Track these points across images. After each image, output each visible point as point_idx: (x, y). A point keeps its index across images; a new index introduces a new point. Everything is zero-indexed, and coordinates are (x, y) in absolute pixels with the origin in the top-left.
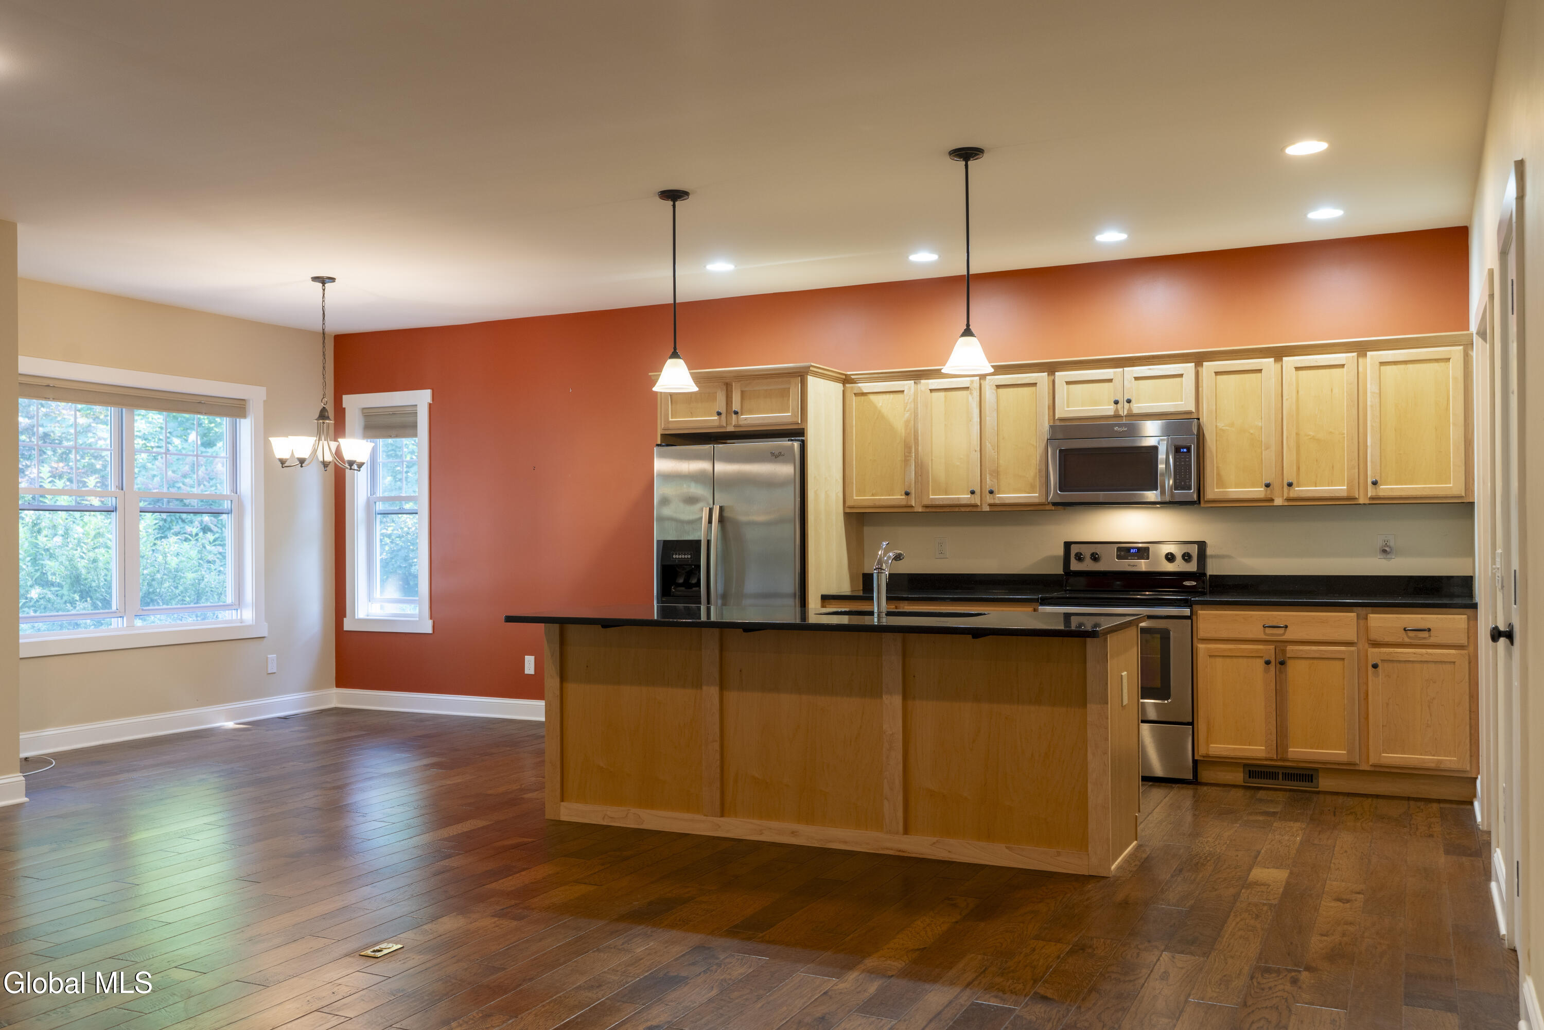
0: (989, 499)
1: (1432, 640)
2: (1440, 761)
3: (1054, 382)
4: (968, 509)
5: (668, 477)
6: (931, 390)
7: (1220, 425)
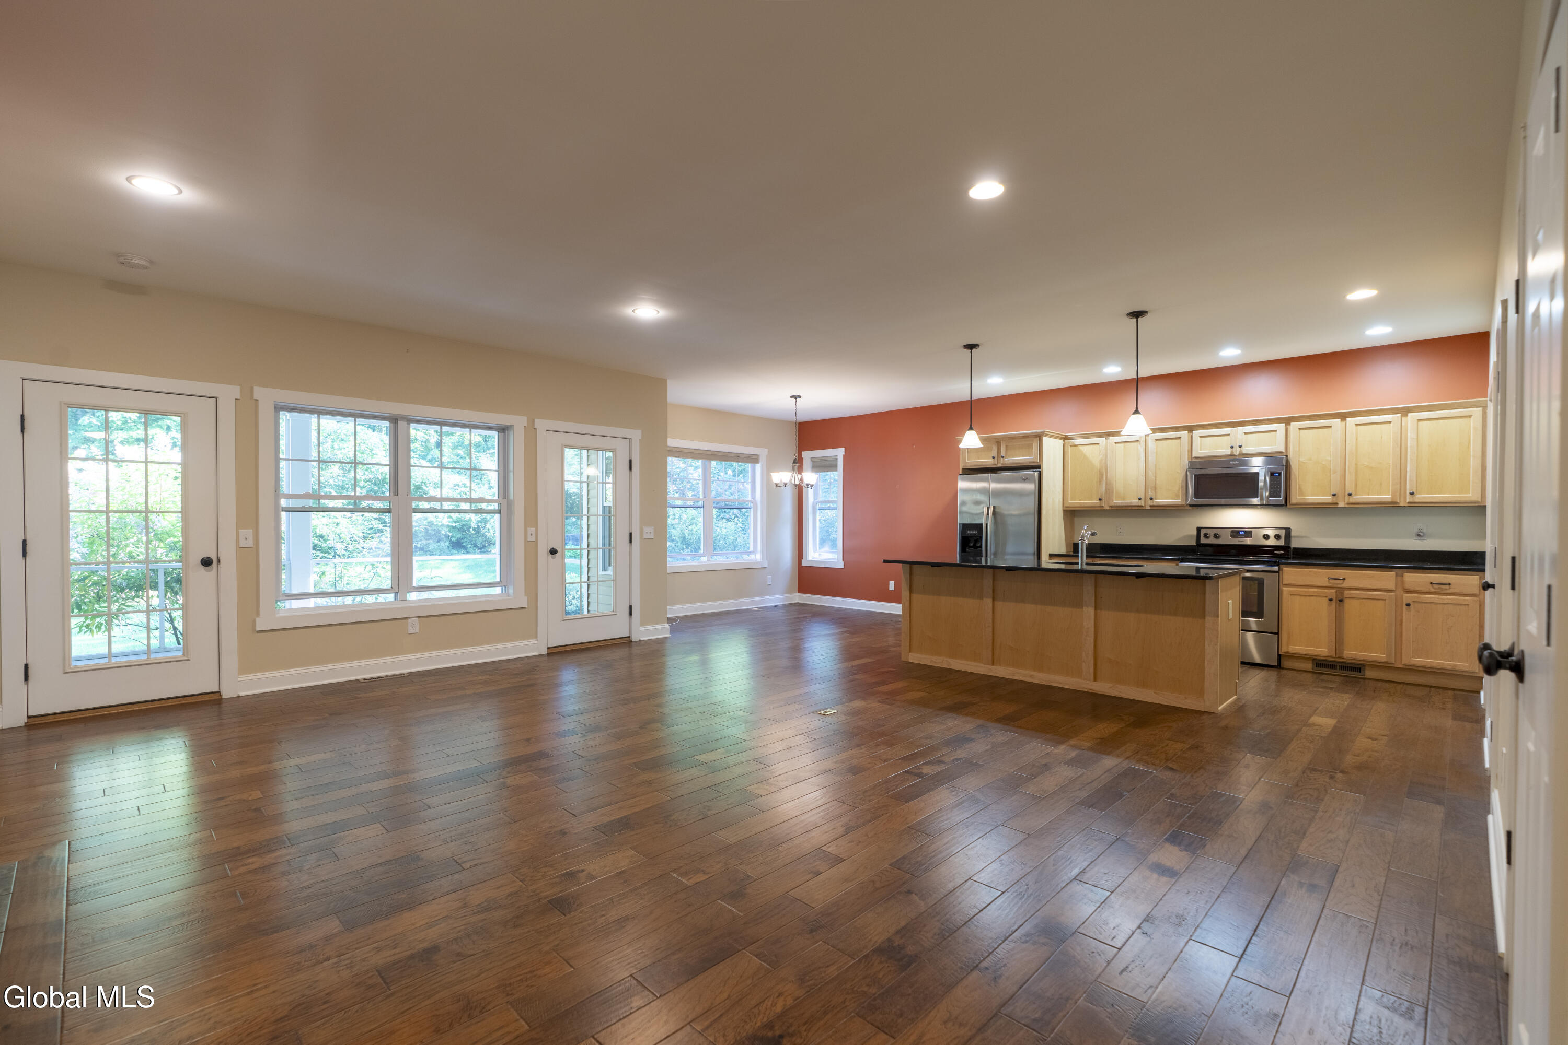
0: (1150, 503)
1: (1452, 590)
2: (1455, 665)
3: (1192, 436)
4: (1137, 508)
5: (966, 491)
6: (1116, 443)
7: (1302, 459)
